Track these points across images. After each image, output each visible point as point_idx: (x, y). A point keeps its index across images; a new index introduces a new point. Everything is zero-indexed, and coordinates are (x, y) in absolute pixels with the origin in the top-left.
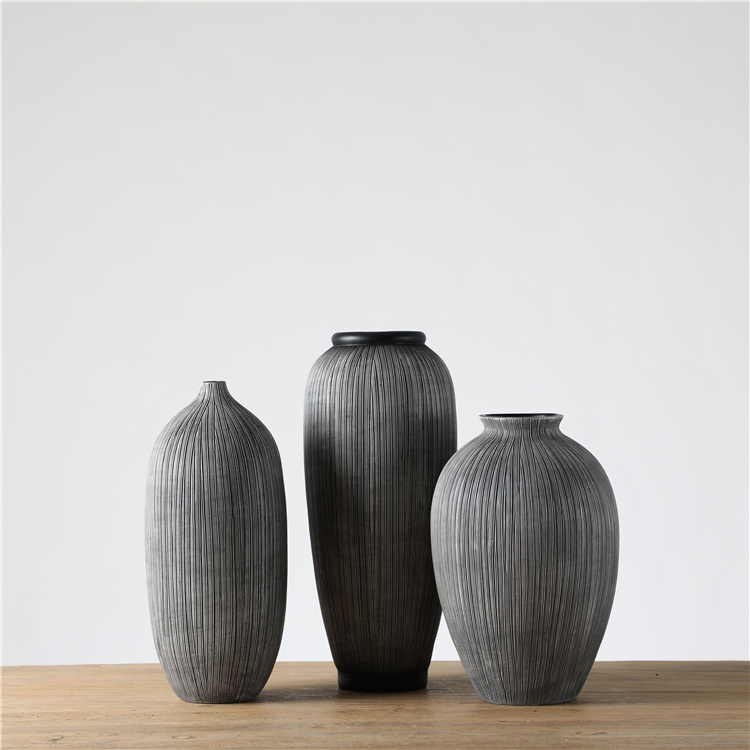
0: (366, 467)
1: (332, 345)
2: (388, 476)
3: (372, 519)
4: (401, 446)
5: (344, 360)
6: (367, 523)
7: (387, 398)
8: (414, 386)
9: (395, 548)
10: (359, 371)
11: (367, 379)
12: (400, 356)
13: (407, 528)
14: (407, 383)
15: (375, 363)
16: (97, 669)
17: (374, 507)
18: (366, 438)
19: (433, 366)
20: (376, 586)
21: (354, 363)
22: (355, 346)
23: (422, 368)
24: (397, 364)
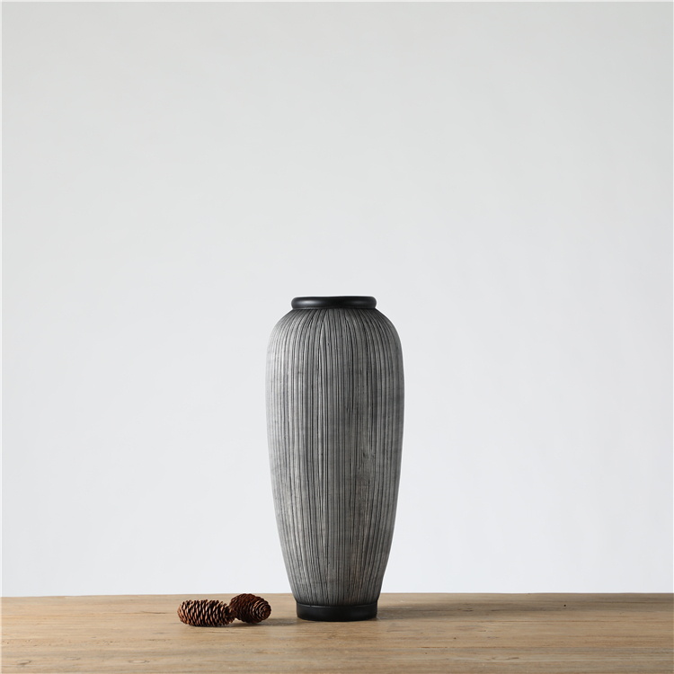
0: (315, 418)
1: (292, 309)
3: (320, 465)
4: (346, 400)
5: (298, 322)
7: (334, 356)
8: (359, 345)
10: (310, 332)
11: (316, 339)
12: (348, 318)
13: (352, 474)
14: (353, 344)
15: (324, 324)
16: (61, 600)
20: (324, 525)
21: (306, 324)
22: (309, 310)
23: (367, 328)
24: (344, 325)
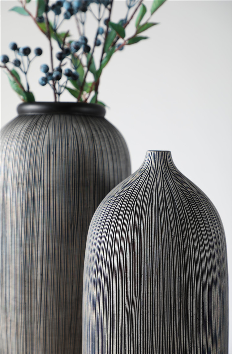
0: (35, 234)
2: (57, 244)
3: (39, 287)
4: (70, 215)
6: (34, 291)
7: (58, 166)
9: (61, 316)
10: (32, 138)
12: (75, 126)
13: (74, 297)
17: (42, 275)
18: (36, 206)
19: (108, 137)
